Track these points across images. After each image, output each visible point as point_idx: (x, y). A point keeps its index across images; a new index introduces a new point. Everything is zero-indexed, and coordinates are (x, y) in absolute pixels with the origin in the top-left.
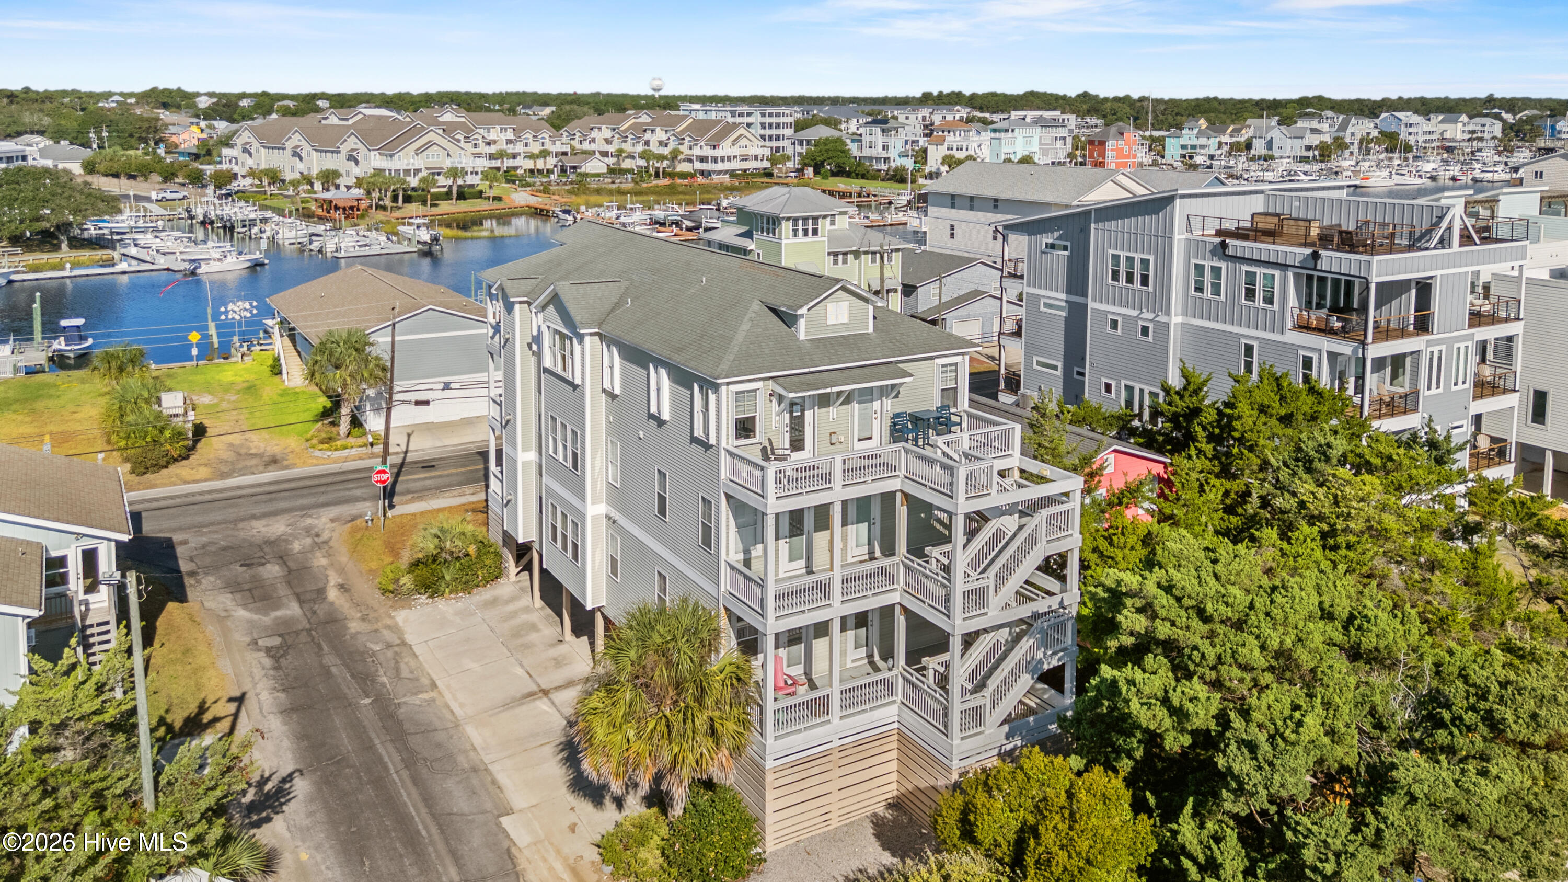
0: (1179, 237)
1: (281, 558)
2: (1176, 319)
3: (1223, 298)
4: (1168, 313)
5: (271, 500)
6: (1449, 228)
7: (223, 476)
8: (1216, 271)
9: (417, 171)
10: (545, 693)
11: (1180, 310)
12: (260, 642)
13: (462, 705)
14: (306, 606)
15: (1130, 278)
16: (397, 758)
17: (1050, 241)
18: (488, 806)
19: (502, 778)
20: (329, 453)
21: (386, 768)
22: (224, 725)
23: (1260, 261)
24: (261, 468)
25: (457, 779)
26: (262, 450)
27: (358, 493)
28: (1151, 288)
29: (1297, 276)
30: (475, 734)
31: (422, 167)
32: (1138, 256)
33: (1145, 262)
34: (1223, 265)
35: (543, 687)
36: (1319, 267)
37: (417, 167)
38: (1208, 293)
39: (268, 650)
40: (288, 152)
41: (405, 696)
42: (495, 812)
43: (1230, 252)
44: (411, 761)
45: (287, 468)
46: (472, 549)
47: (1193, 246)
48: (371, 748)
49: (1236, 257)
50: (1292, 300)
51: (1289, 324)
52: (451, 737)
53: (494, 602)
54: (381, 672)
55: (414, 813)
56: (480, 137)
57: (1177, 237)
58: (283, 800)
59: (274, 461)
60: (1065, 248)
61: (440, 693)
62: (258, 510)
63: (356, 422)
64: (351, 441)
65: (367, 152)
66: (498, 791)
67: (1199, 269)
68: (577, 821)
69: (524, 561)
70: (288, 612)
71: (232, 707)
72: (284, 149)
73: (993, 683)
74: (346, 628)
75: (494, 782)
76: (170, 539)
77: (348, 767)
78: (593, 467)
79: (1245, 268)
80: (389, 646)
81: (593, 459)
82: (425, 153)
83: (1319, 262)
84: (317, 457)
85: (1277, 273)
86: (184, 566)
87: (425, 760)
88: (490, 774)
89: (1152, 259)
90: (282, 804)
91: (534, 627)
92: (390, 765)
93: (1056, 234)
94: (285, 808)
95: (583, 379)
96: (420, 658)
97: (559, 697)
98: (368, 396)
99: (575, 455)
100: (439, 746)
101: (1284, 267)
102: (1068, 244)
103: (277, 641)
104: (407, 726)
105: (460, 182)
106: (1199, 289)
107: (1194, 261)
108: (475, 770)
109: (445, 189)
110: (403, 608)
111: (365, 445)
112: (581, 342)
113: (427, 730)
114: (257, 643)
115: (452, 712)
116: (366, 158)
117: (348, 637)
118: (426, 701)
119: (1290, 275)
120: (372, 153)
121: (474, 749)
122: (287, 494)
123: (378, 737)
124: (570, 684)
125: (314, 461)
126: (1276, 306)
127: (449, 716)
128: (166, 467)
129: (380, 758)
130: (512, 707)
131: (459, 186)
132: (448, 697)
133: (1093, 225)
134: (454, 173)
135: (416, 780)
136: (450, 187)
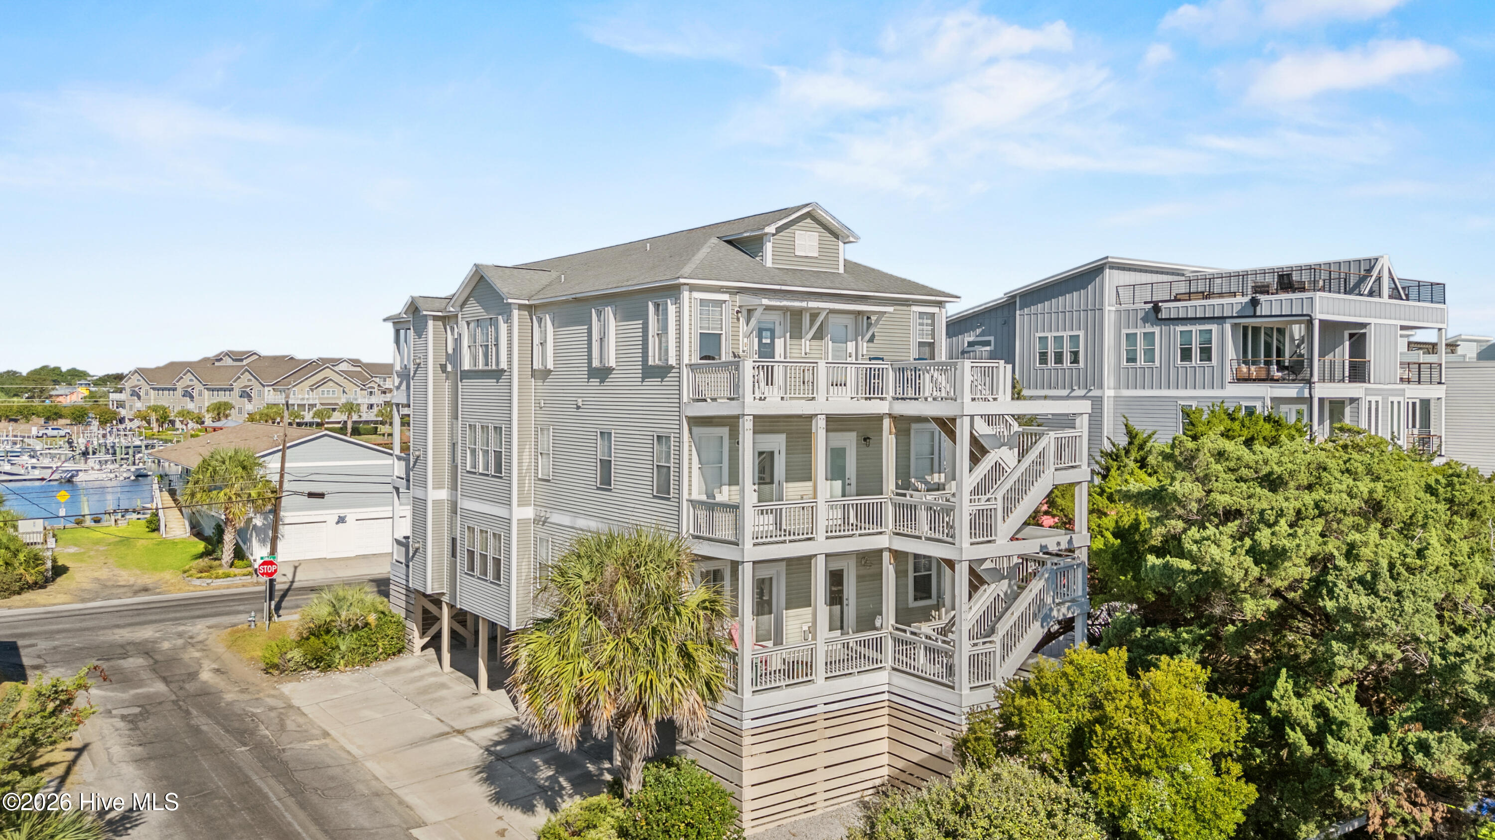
0: (1110, 309)
1: (147, 653)
2: (1109, 393)
3: (1157, 364)
4: (1101, 387)
5: (138, 615)
6: (1379, 279)
7: (83, 600)
8: (1149, 337)
9: (312, 406)
10: (460, 732)
11: (1112, 385)
12: (114, 712)
13: (359, 747)
14: (172, 686)
15: (1059, 358)
16: (280, 789)
17: (971, 339)
18: (396, 821)
19: (410, 799)
20: (210, 581)
21: (266, 797)
22: (58, 771)
23: (1196, 319)
24: (131, 595)
25: (356, 802)
26: (131, 583)
27: (241, 608)
28: (1082, 364)
29: (1235, 326)
30: (375, 767)
31: (317, 402)
32: (1066, 334)
33: (1074, 339)
34: (1156, 330)
35: (457, 728)
36: (1258, 313)
37: (311, 402)
38: (1141, 361)
39: (123, 717)
40: (180, 392)
41: (291, 743)
42: (405, 826)
43: (1164, 315)
44: (297, 791)
45: (159, 594)
46: (372, 618)
47: (1124, 316)
48: (247, 781)
49: (1170, 319)
50: (1231, 353)
51: (1228, 377)
52: (348, 771)
53: (397, 671)
54: (262, 727)
55: (300, 830)
56: (376, 386)
57: (1107, 308)
58: (128, 826)
59: (146, 590)
60: (987, 343)
61: (334, 740)
62: (121, 622)
63: (239, 554)
64: (234, 571)
65: (261, 388)
66: (407, 809)
67: (1131, 338)
68: (506, 827)
69: (433, 631)
70: (152, 690)
71: (71, 755)
72: (174, 390)
73: (1003, 627)
74: (221, 698)
75: (401, 802)
76: (15, 643)
77: (216, 798)
78: (520, 463)
79: (1180, 328)
80: (272, 709)
81: (520, 453)
82: (320, 389)
83: (1258, 308)
84: (195, 586)
85: (1214, 327)
86: (26, 661)
87: (316, 789)
88: (397, 796)
89: (1081, 334)
90: (127, 829)
91: (443, 686)
92: (271, 795)
93: (978, 331)
94: (130, 831)
95: (510, 362)
96: (310, 716)
97: (476, 735)
98: (255, 526)
99: (498, 455)
100: (332, 778)
101: (1221, 319)
102: (992, 338)
103: (137, 710)
104: (291, 765)
105: (355, 417)
106: (1132, 359)
107: (1125, 331)
108: (377, 794)
109: (340, 426)
110: (289, 681)
111: (250, 574)
112: (508, 320)
113: (317, 768)
114: (110, 712)
115: (348, 752)
116: (260, 394)
117: (223, 704)
118: (316, 746)
119: (1228, 327)
120: (266, 389)
121: (377, 779)
122: (159, 610)
123: (257, 774)
124: (489, 724)
125: (192, 588)
126: (1214, 361)
127: (344, 755)
128: (19, 594)
129: (259, 791)
130: (420, 745)
131: (354, 422)
132: (343, 742)
133: (1018, 312)
134: (350, 408)
135: (303, 805)
136: (345, 422)
